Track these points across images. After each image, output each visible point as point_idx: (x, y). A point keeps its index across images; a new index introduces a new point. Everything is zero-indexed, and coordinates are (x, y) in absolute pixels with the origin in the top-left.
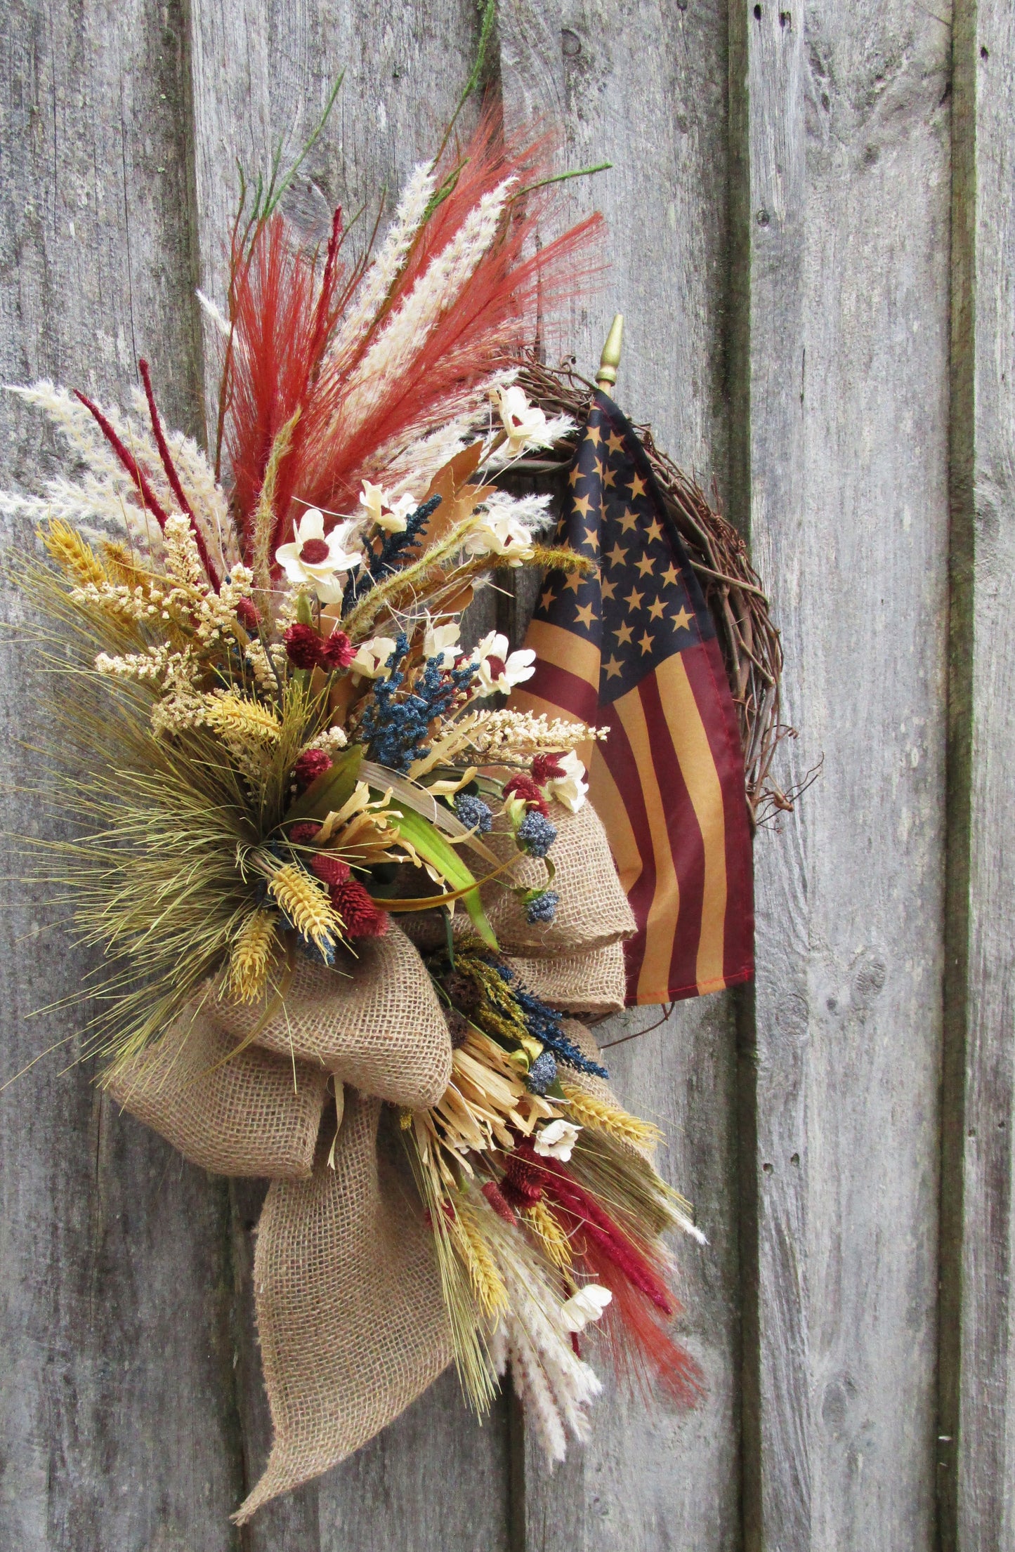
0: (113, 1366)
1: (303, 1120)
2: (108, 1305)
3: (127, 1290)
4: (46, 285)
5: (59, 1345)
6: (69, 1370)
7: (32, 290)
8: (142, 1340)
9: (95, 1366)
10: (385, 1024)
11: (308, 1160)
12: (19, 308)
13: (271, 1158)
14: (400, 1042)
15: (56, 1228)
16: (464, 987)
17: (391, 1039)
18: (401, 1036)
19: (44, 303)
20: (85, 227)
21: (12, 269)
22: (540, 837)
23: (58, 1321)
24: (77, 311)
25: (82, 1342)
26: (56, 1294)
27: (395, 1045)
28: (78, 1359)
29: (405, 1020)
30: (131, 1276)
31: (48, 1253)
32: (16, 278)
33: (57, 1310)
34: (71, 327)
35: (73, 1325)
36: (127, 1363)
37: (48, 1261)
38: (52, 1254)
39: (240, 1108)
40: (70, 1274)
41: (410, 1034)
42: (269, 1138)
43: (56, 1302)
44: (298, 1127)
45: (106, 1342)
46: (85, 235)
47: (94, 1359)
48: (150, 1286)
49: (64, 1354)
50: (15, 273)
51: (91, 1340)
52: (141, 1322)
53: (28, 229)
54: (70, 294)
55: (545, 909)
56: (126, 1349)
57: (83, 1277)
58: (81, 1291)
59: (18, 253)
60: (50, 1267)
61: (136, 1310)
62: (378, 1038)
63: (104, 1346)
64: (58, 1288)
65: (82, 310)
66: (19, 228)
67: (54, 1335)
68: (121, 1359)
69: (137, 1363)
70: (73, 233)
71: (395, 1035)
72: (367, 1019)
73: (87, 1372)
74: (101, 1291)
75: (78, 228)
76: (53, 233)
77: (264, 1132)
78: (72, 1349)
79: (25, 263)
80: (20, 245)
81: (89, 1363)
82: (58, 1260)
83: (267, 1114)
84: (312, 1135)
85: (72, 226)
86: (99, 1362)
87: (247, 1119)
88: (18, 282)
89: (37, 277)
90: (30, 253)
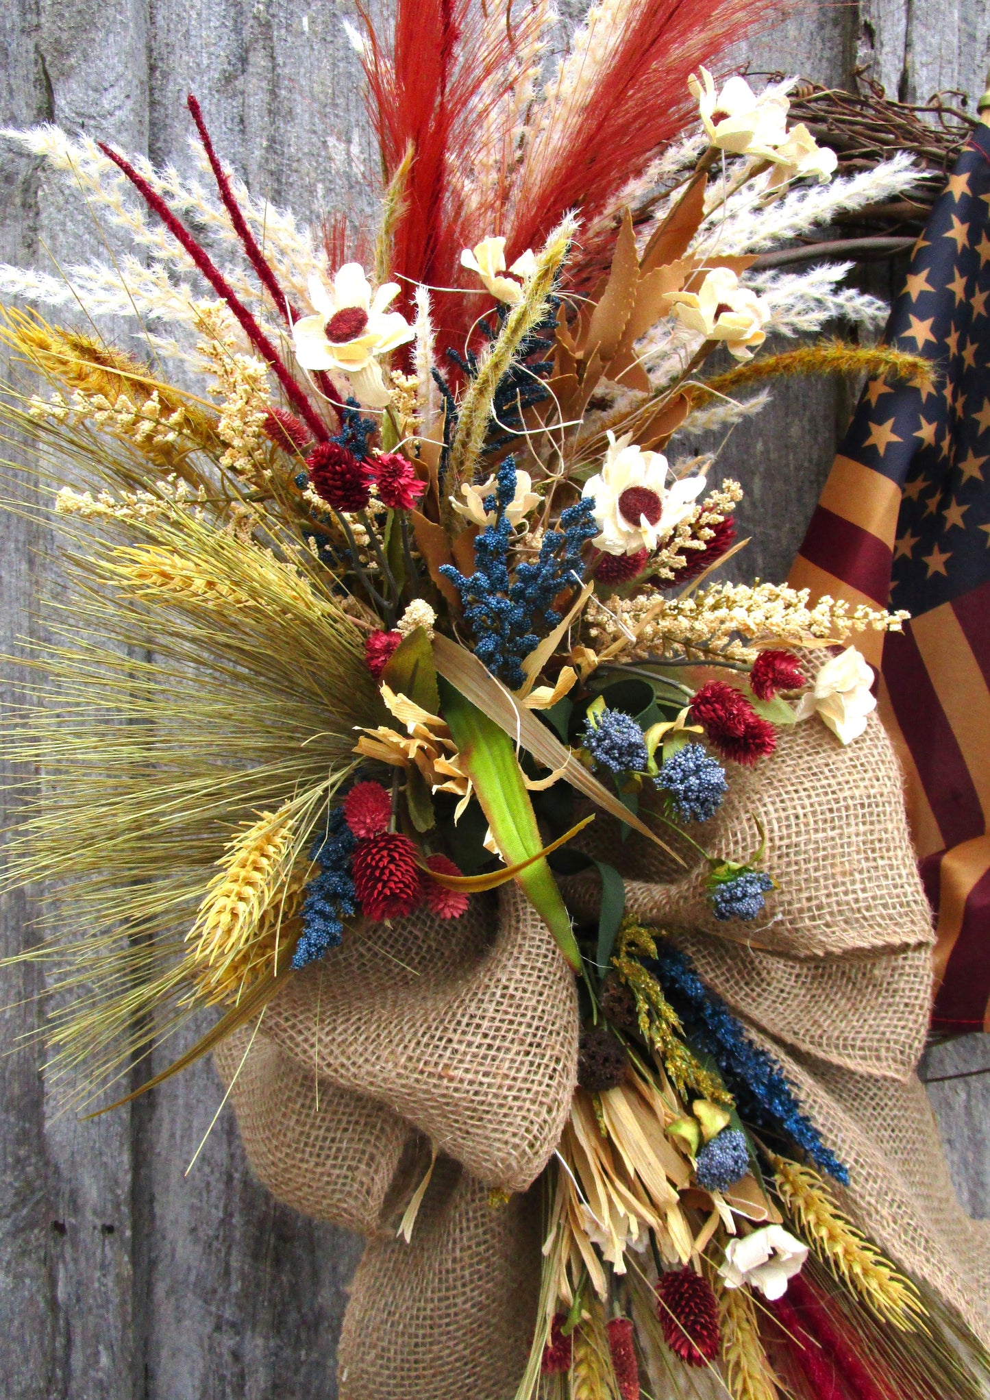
0: (287, 1353)
1: (372, 1158)
2: (284, 1278)
3: (307, 1268)
4: (273, 93)
5: (228, 1313)
6: (240, 1344)
7: (257, 99)
8: (321, 1328)
9: (267, 1347)
10: (448, 1053)
11: (371, 1217)
12: (242, 121)
13: (325, 1202)
14: (465, 1086)
15: (230, 1178)
16: (619, 1000)
17: (451, 1079)
18: (470, 1076)
19: (270, 112)
20: (320, 19)
21: (236, 78)
22: (688, 789)
23: (229, 1285)
24: (307, 116)
25: (254, 1316)
26: (228, 1254)
27: (456, 1090)
28: (249, 1333)
29: (483, 1051)
30: (313, 1251)
31: (221, 1205)
32: (240, 87)
33: (227, 1272)
34: (298, 137)
35: (245, 1294)
36: (303, 1353)
37: (221, 1215)
38: (226, 1207)
39: (292, 1123)
40: (244, 1235)
41: (486, 1074)
42: (322, 1174)
43: (227, 1264)
44: (363, 1167)
45: (280, 1322)
46: (319, 29)
47: (267, 1338)
48: (334, 1268)
49: (233, 1325)
50: (239, 84)
51: (264, 1315)
52: (321, 1308)
53: (257, 30)
54: (299, 98)
55: (739, 900)
56: (303, 1336)
57: (258, 1241)
58: (256, 1256)
59: (244, 60)
60: (223, 1222)
61: (315, 1295)
62: (431, 1075)
63: (277, 1326)
64: (230, 1247)
65: (312, 116)
66: (246, 34)
67: (223, 1300)
68: (296, 1347)
69: (315, 1355)
70: (306, 29)
71: (459, 1073)
72: (425, 1040)
73: (258, 1353)
74: (278, 1262)
75: (313, 21)
76: (283, 31)
77: (317, 1164)
78: (243, 1321)
79: (251, 69)
80: (247, 51)
81: (260, 1341)
82: (231, 1215)
83: (325, 1139)
84: (382, 1181)
85: (305, 21)
86: (272, 1343)
87: (298, 1142)
88: (243, 93)
89: (264, 84)
90: (259, 60)
